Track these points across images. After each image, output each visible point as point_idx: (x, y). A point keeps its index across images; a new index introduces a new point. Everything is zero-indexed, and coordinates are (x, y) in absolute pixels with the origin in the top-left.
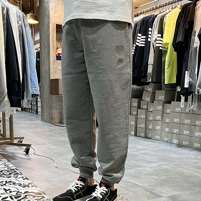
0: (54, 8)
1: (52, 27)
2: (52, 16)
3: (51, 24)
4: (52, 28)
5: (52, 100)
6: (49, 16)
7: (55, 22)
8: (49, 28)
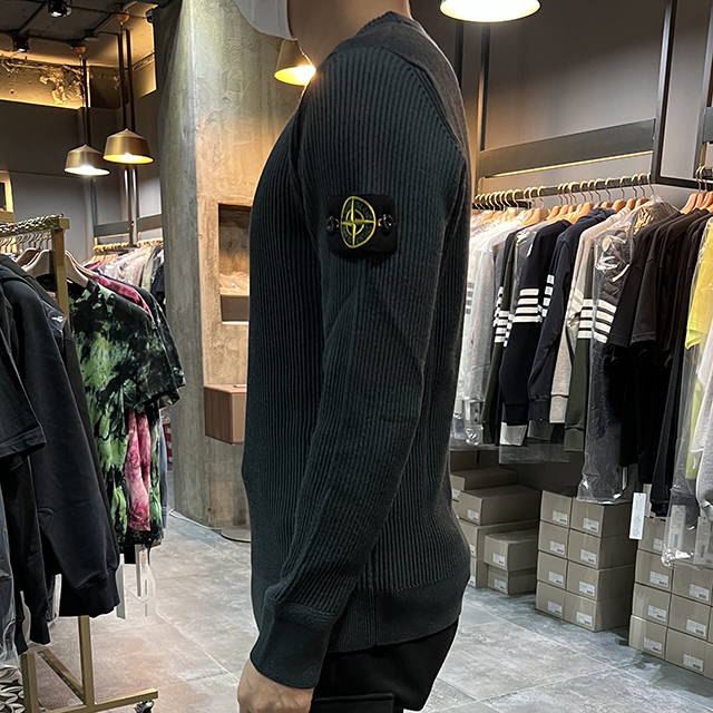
0: (210, 153)
1: (204, 214)
2: (204, 179)
3: (203, 204)
4: (206, 219)
5: (210, 450)
6: (195, 178)
7: (214, 197)
8: (196, 218)
